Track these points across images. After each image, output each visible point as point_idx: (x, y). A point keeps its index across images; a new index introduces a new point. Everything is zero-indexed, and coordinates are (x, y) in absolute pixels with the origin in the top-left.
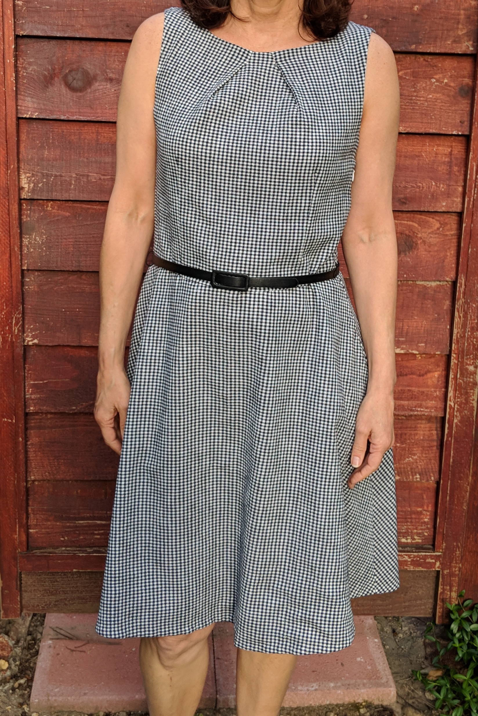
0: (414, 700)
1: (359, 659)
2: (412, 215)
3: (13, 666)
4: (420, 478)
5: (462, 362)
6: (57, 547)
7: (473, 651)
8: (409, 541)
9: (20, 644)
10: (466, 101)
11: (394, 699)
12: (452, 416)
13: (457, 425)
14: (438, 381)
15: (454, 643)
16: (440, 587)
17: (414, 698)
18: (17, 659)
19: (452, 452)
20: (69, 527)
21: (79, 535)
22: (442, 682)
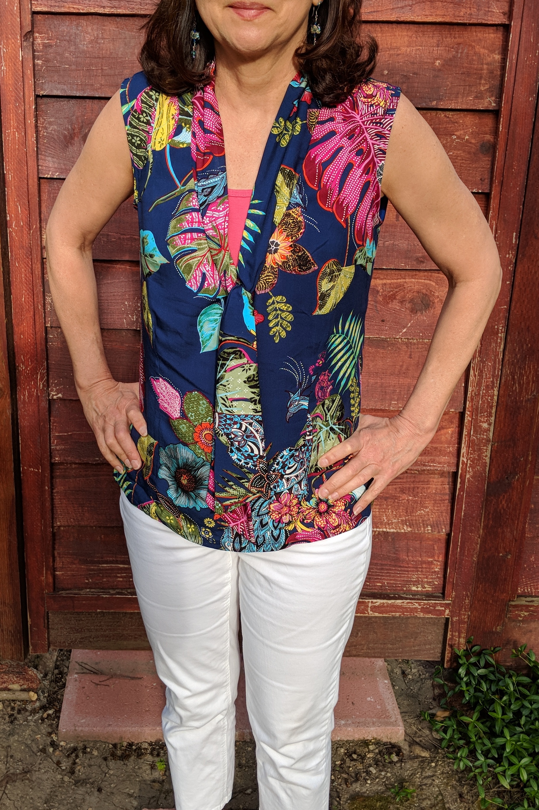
0: (421, 739)
1: (369, 699)
2: (430, 274)
3: (42, 698)
4: (432, 530)
5: (477, 419)
6: (81, 589)
7: (479, 694)
8: (419, 589)
9: (48, 677)
10: (487, 158)
11: (403, 737)
12: (465, 471)
13: (469, 481)
14: (452, 438)
15: (461, 687)
16: (449, 633)
17: (421, 736)
18: (46, 690)
19: (464, 506)
20: (93, 570)
21: (103, 577)
22: (448, 723)
